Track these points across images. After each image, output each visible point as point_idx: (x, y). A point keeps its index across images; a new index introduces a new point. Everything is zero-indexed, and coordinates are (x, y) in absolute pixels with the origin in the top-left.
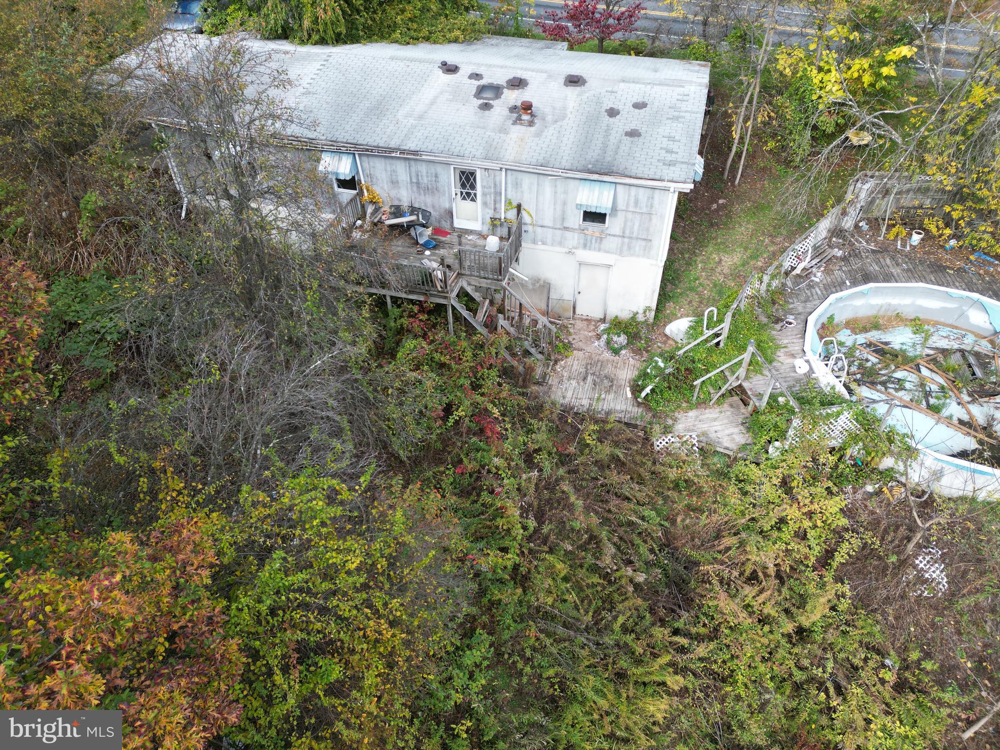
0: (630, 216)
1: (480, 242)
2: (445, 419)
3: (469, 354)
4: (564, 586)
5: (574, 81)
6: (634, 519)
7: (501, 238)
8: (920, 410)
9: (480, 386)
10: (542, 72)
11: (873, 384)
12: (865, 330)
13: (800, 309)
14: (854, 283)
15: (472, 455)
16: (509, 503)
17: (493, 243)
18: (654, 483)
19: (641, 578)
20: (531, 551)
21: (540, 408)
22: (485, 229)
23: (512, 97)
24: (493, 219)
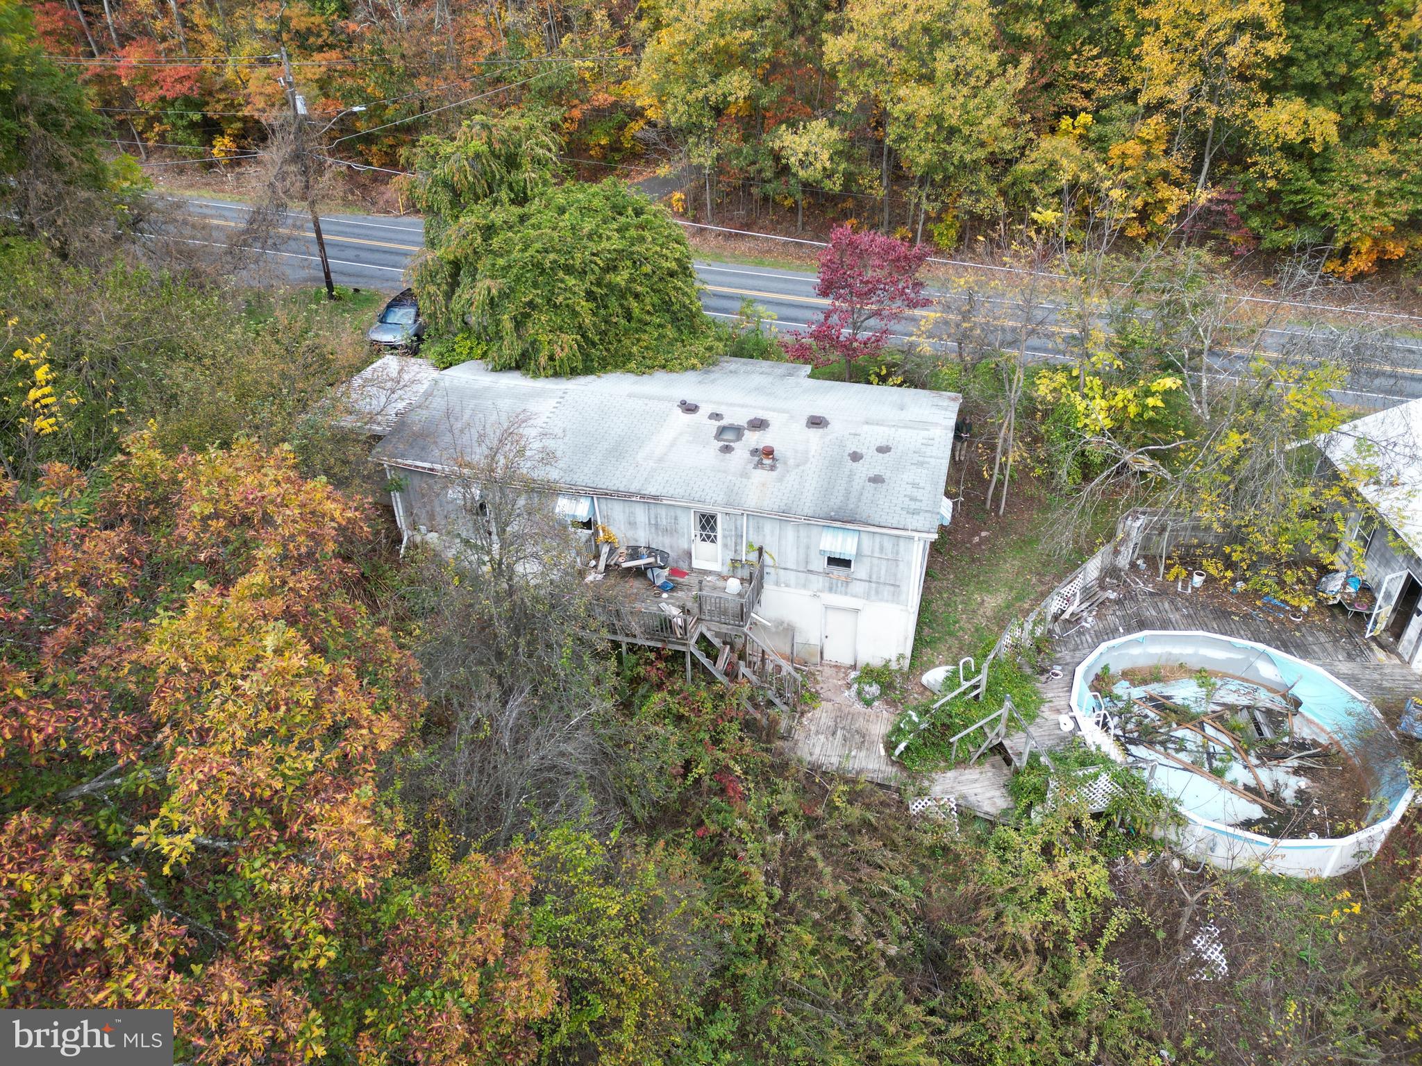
0: (875, 561)
1: (720, 584)
2: (685, 776)
3: (709, 705)
4: (812, 960)
5: (816, 422)
6: (886, 888)
7: (742, 580)
8: (1202, 774)
9: (721, 741)
10: (784, 411)
11: (1151, 744)
12: (1144, 682)
13: (1068, 659)
14: (1129, 630)
15: (714, 816)
16: (753, 868)
17: (734, 585)
18: (909, 850)
19: (893, 951)
20: (777, 922)
21: (785, 765)
22: (725, 570)
23: (753, 439)
24: (734, 561)
